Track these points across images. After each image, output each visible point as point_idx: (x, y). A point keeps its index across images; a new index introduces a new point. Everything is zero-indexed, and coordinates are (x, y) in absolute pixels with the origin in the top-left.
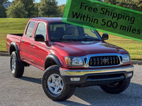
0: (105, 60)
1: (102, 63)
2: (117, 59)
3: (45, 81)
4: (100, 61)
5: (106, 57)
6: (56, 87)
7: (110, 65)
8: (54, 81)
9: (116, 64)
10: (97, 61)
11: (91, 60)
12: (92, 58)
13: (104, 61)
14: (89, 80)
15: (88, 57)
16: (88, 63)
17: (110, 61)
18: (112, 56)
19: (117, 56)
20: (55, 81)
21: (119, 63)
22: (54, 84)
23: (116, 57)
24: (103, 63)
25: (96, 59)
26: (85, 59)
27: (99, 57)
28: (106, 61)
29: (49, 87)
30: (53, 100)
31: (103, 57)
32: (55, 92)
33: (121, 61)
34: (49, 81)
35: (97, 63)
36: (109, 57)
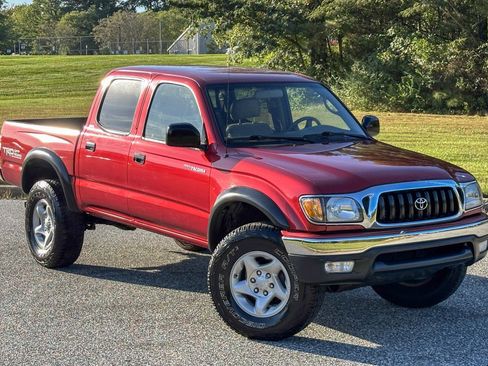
0: (422, 203)
1: (412, 212)
2: (452, 197)
3: (221, 277)
4: (407, 206)
5: (423, 192)
6: (261, 294)
7: (433, 216)
8: (255, 275)
9: (449, 213)
10: (398, 206)
11: (383, 204)
12: (385, 196)
13: (418, 205)
14: (382, 267)
15: (374, 194)
16: (373, 215)
17: (433, 203)
18: (438, 190)
19: (451, 189)
20: (256, 277)
21: (457, 210)
22: (253, 286)
23: (448, 190)
24: (416, 211)
25: (396, 200)
26: (366, 201)
27: (404, 193)
28: (425, 204)
29: (236, 296)
30: (251, 338)
31: (414, 193)
32: (259, 310)
33: (463, 203)
34: (236, 276)
35: (398, 213)
36: (430, 191)
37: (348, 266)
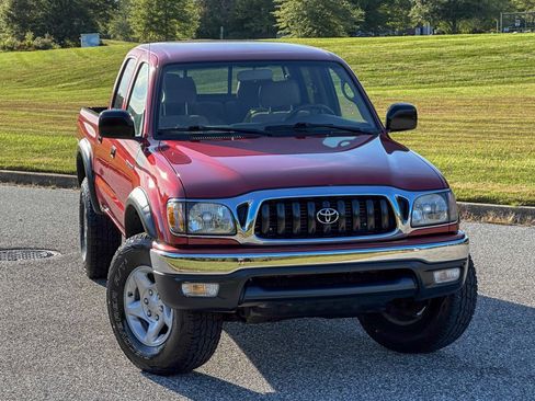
0: (328, 215)
1: (313, 226)
2: (385, 209)
3: (114, 295)
4: (306, 218)
5: (333, 202)
6: (152, 319)
7: (350, 233)
8: (147, 295)
9: (379, 230)
10: (290, 218)
11: (267, 214)
12: (271, 205)
13: (323, 218)
15: (254, 202)
16: (250, 226)
17: (350, 217)
18: (363, 199)
19: (385, 198)
20: (148, 297)
21: (393, 226)
22: (146, 308)
23: (378, 200)
24: (319, 226)
25: (289, 211)
26: (242, 209)
27: (303, 202)
28: (333, 217)
29: (130, 319)
31: (319, 202)
32: (149, 338)
33: (405, 216)
34: (131, 295)
35: (290, 226)
36: (348, 200)
37: (212, 290)
